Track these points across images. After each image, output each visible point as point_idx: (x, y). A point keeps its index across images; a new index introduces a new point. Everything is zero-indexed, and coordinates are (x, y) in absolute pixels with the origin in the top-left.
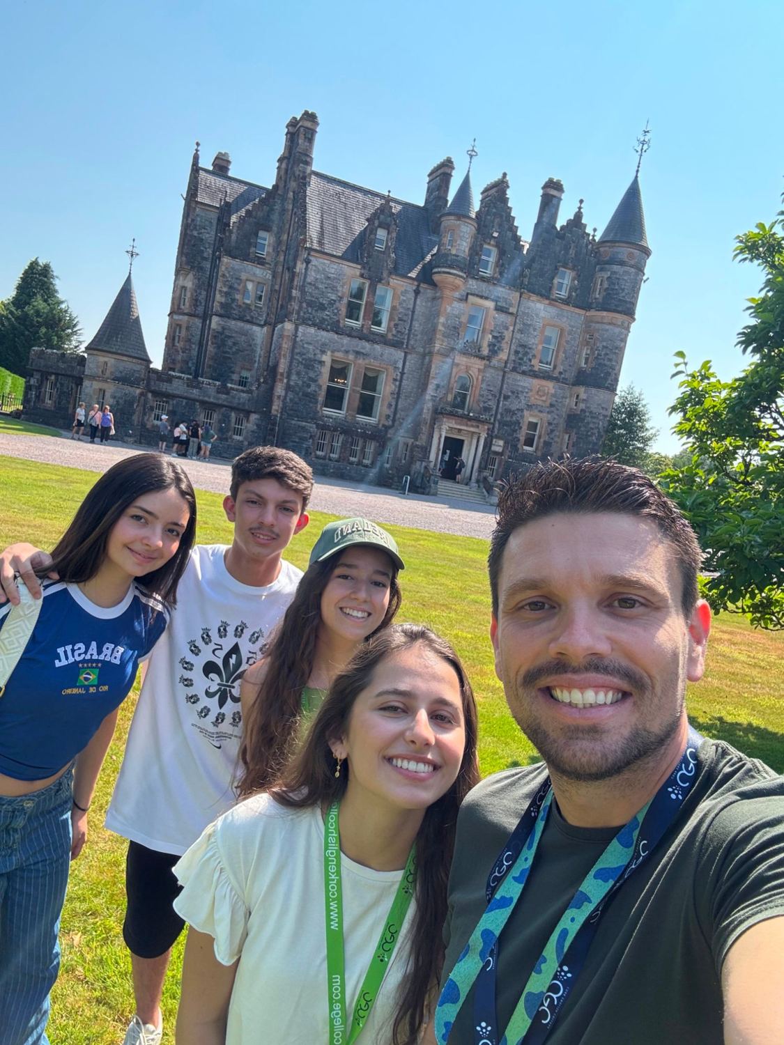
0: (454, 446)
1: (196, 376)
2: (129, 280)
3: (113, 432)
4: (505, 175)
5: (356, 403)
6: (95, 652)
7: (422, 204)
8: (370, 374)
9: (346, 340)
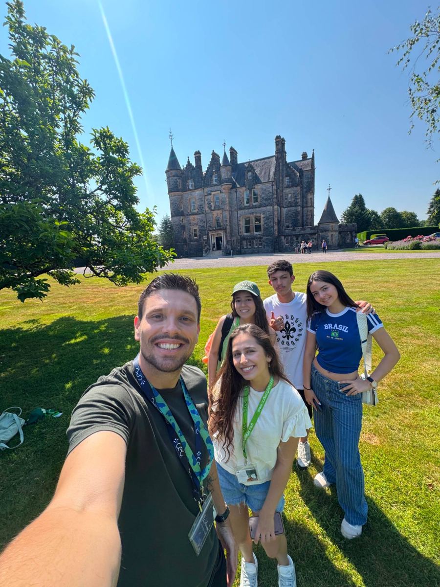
0: (219, 239)
1: (303, 227)
2: (329, 198)
3: (326, 248)
4: (213, 151)
5: (251, 229)
6: (337, 327)
7: (238, 163)
8: (247, 219)
9: (257, 209)
